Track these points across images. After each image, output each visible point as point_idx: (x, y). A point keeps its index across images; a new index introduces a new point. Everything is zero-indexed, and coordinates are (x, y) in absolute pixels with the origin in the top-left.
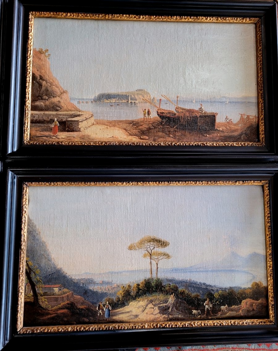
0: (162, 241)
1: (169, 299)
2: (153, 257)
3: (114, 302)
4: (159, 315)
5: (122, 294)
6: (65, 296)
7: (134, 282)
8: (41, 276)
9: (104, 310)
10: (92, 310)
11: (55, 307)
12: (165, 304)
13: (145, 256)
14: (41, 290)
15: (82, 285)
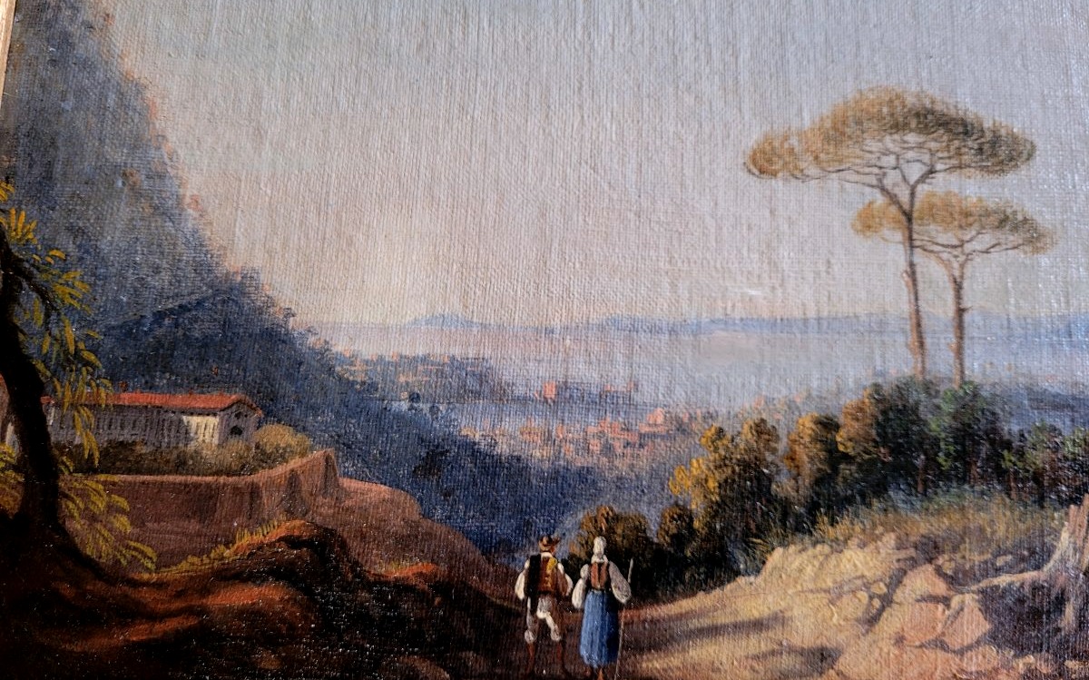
0: (982, 131)
1: (1057, 538)
2: (924, 231)
3: (648, 541)
4: (991, 656)
5: (712, 484)
6: (271, 483)
7: (798, 400)
8: (92, 324)
9: (576, 601)
10: (481, 596)
11: (190, 559)
12: (1030, 576)
13: (867, 223)
14: (87, 426)
15: (405, 406)
